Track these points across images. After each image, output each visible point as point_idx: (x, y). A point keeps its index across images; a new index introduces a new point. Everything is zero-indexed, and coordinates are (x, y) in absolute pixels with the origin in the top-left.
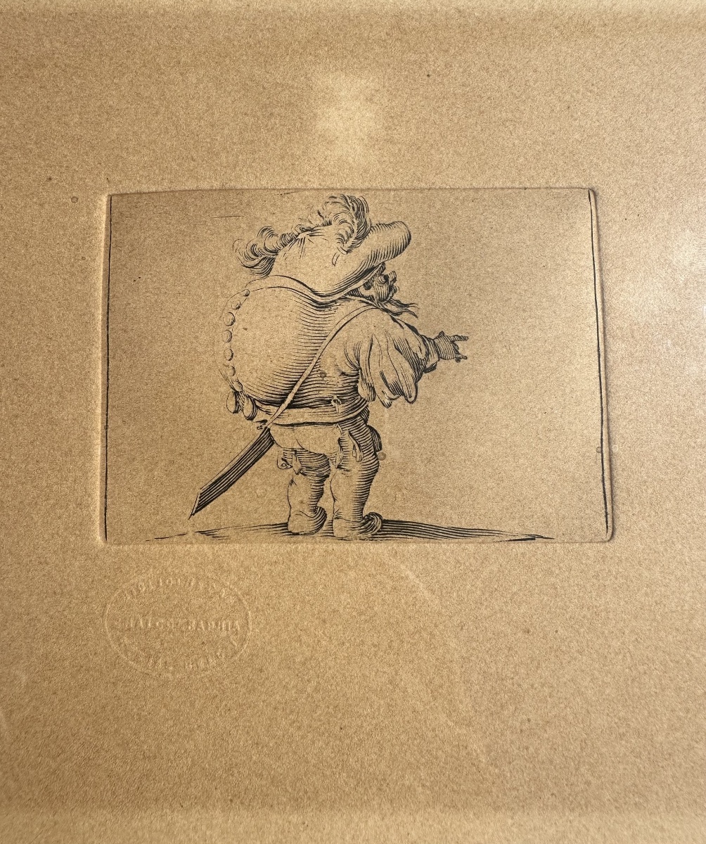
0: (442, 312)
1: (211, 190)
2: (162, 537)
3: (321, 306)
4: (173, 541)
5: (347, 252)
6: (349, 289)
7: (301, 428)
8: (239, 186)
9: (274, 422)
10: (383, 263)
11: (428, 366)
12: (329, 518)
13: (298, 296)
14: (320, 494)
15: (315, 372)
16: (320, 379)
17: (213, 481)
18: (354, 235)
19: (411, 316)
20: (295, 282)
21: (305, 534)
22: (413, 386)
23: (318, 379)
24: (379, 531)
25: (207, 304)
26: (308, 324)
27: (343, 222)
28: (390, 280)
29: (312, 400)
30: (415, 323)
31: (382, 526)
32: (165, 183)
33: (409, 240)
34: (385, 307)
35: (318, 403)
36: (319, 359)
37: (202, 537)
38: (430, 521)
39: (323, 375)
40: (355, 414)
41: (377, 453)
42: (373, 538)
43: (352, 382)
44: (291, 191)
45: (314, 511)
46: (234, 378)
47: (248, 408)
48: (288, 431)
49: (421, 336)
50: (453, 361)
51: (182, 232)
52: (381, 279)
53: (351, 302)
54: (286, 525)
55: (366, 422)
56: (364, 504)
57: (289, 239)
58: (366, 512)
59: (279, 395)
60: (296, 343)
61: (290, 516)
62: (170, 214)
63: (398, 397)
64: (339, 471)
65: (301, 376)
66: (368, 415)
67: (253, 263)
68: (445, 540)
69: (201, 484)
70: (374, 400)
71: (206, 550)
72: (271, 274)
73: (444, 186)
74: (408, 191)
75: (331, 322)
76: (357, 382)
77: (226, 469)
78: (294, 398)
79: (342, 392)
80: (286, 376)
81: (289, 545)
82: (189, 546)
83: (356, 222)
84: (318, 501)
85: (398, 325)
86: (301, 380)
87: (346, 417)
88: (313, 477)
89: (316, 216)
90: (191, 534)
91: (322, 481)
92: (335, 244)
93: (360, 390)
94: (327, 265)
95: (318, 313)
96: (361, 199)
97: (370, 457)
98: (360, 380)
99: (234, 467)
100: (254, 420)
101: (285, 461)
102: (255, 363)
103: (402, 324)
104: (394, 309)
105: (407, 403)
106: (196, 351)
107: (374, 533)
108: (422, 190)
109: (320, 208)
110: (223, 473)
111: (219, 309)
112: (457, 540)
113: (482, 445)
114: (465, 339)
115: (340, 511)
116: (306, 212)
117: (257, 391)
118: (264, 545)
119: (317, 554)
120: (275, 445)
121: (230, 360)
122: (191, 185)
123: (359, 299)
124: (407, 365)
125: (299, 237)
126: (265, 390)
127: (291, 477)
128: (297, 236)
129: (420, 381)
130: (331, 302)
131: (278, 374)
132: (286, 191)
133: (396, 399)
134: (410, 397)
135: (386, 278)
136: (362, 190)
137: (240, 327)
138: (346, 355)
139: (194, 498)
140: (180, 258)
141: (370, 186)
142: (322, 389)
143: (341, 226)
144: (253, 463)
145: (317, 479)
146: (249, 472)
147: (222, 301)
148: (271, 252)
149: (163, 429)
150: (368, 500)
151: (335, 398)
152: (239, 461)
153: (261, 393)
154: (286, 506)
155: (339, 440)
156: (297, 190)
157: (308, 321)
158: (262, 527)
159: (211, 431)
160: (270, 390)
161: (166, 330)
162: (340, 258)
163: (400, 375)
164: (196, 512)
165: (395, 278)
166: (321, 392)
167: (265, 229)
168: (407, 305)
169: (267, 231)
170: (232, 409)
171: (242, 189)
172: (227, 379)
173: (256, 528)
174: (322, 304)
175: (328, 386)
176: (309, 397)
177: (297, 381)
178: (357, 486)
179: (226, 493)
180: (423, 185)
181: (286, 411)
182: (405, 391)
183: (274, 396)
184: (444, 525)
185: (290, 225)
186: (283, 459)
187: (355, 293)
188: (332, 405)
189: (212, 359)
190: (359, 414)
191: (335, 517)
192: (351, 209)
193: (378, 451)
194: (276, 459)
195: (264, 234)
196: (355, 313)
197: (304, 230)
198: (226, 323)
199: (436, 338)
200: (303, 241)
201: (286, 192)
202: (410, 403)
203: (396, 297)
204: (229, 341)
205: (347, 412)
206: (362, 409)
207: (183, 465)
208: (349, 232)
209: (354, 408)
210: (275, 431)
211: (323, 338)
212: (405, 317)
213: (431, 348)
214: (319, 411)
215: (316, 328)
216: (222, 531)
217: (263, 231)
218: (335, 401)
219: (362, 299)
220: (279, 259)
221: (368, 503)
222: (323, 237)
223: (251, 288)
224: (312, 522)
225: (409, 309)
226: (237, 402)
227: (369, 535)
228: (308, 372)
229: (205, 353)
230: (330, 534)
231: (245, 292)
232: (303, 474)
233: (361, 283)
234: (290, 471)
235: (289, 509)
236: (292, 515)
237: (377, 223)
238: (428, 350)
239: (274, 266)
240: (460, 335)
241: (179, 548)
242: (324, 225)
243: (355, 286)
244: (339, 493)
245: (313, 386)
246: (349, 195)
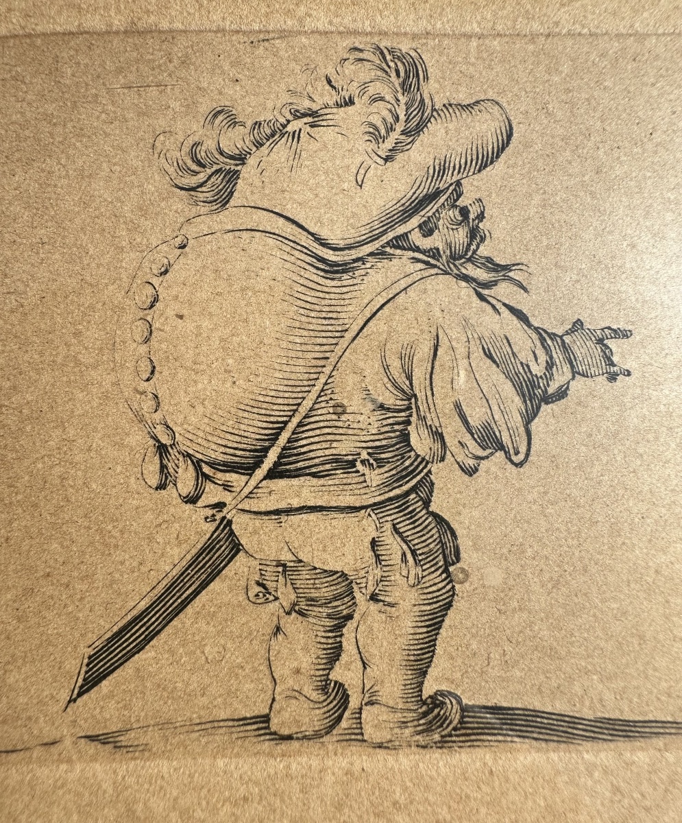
0: (578, 281)
1: (108, 33)
2: (10, 748)
3: (334, 270)
4: (31, 757)
5: (387, 159)
6: (391, 235)
7: (295, 519)
8: (165, 25)
9: (240, 506)
10: (458, 183)
11: (550, 391)
12: (354, 702)
13: (288, 249)
14: (335, 654)
15: (323, 405)
16: (334, 417)
17: (115, 629)
18: (399, 127)
19: (516, 288)
20: (281, 220)
21: (305, 737)
22: (522, 430)
23: (329, 417)
24: (455, 729)
25: (98, 266)
26: (308, 306)
27: (375, 100)
28: (472, 216)
29: (317, 461)
30: (522, 302)
31: (462, 717)
32: (15, 18)
33: (510, 136)
34: (464, 271)
35: (328, 467)
36: (330, 377)
37: (92, 748)
38: (560, 707)
39: (340, 410)
40: (405, 488)
41: (451, 569)
42: (443, 744)
43: (398, 423)
44: (271, 35)
45: (324, 689)
46: (157, 417)
47: (186, 480)
48: (269, 524)
49: (536, 329)
50: (602, 379)
51: (48, 118)
52: (455, 214)
53: (395, 261)
54: (266, 719)
55: (427, 503)
56: (424, 673)
57: (268, 132)
58: (429, 689)
59: (250, 451)
60: (284, 345)
61: (274, 700)
62: (23, 82)
63: (492, 454)
64: (373, 607)
65: (295, 411)
66: (431, 492)
67: (193, 181)
68: (588, 745)
69: (91, 637)
70: (443, 459)
71: (100, 776)
72: (232, 202)
73: (578, 28)
74: (507, 39)
75: (354, 301)
76: (408, 423)
77: (143, 605)
78: (280, 457)
79: (378, 444)
80: (263, 412)
81: (272, 761)
82: (64, 767)
83: (403, 99)
84: (330, 669)
85: (489, 308)
86: (295, 421)
87: (387, 496)
88: (319, 621)
89: (322, 85)
90: (68, 742)
91: (338, 628)
92: (363, 144)
93: (414, 440)
94: (346, 186)
95: (329, 283)
96: (413, 54)
97: (437, 577)
98: (414, 419)
99: (159, 599)
100: (200, 503)
101: (263, 586)
102: (200, 386)
103: (498, 306)
104: (481, 274)
105: (509, 465)
106: (78, 363)
107: (443, 733)
108: (533, 38)
109: (330, 71)
110: (135, 612)
111: (124, 276)
112: (612, 745)
113: (664, 551)
114: (625, 334)
115: (375, 688)
116: (302, 79)
117: (204, 443)
118: (221, 763)
119: (330, 779)
120: (241, 554)
121: (148, 380)
122: (65, 22)
123: (411, 254)
124: (508, 389)
125: (289, 128)
126: (220, 442)
127: (275, 619)
128: (284, 126)
129: (536, 420)
130: (355, 261)
131: (248, 408)
132: (262, 36)
133: (487, 457)
134: (517, 453)
135: (464, 212)
136: (415, 37)
137: (170, 313)
138: (386, 368)
139: (74, 665)
140: (43, 171)
141: (429, 28)
142: (338, 437)
143: (373, 109)
144: (196, 593)
145: (330, 623)
146: (189, 610)
147: (130, 259)
148: (231, 158)
149: (10, 522)
150: (433, 665)
151: (364, 455)
152: (168, 589)
153: (214, 447)
154: (267, 682)
155: (374, 543)
156: (284, 34)
157: (309, 299)
158: (213, 725)
159: (110, 527)
160: (232, 441)
161: (14, 319)
162: (371, 172)
163: (495, 408)
164: (80, 695)
165: (482, 213)
166: (334, 445)
167: (219, 112)
168: (506, 268)
169: (224, 115)
170: (154, 481)
171: (171, 31)
172: (141, 420)
173: (203, 727)
174: (336, 264)
175: (350, 432)
176: (312, 455)
177: (286, 423)
178: (411, 637)
179: (142, 655)
180: (535, 26)
181: (264, 482)
182: (506, 439)
183: (239, 453)
184: (588, 714)
185: (270, 105)
186: (258, 584)
187: (401, 242)
188: (357, 472)
189: (112, 378)
190: (414, 489)
191: (366, 700)
192: (393, 74)
193: (453, 564)
194: (243, 583)
195: (217, 121)
196: (403, 284)
197: (298, 115)
198: (140, 304)
199: (567, 333)
200: (296, 135)
201: (263, 38)
202: (516, 465)
203: (484, 251)
204: (147, 340)
205: (388, 485)
206: (419, 478)
207: (52, 597)
208: (390, 119)
209: (401, 478)
210: (242, 526)
211: (338, 334)
212: (503, 291)
213: (558, 356)
214: (330, 482)
215: (324, 315)
216: (132, 734)
217: (215, 116)
218: (363, 462)
219: (417, 255)
220: (248, 172)
221: (433, 672)
222: (337, 129)
223: (191, 231)
224: (317, 712)
225: (511, 274)
226: (163, 467)
227: (437, 737)
228: (307, 404)
229: (95, 367)
230: (357, 736)
231: (178, 241)
232: (301, 613)
233: (415, 221)
234: (273, 606)
235: (271, 686)
236: (277, 697)
237: (446, 102)
238: (551, 357)
239: (238, 186)
240: (615, 327)
241: (43, 772)
242: (338, 105)
243: (401, 230)
244: (372, 652)
245: (318, 432)
246: (389, 45)
